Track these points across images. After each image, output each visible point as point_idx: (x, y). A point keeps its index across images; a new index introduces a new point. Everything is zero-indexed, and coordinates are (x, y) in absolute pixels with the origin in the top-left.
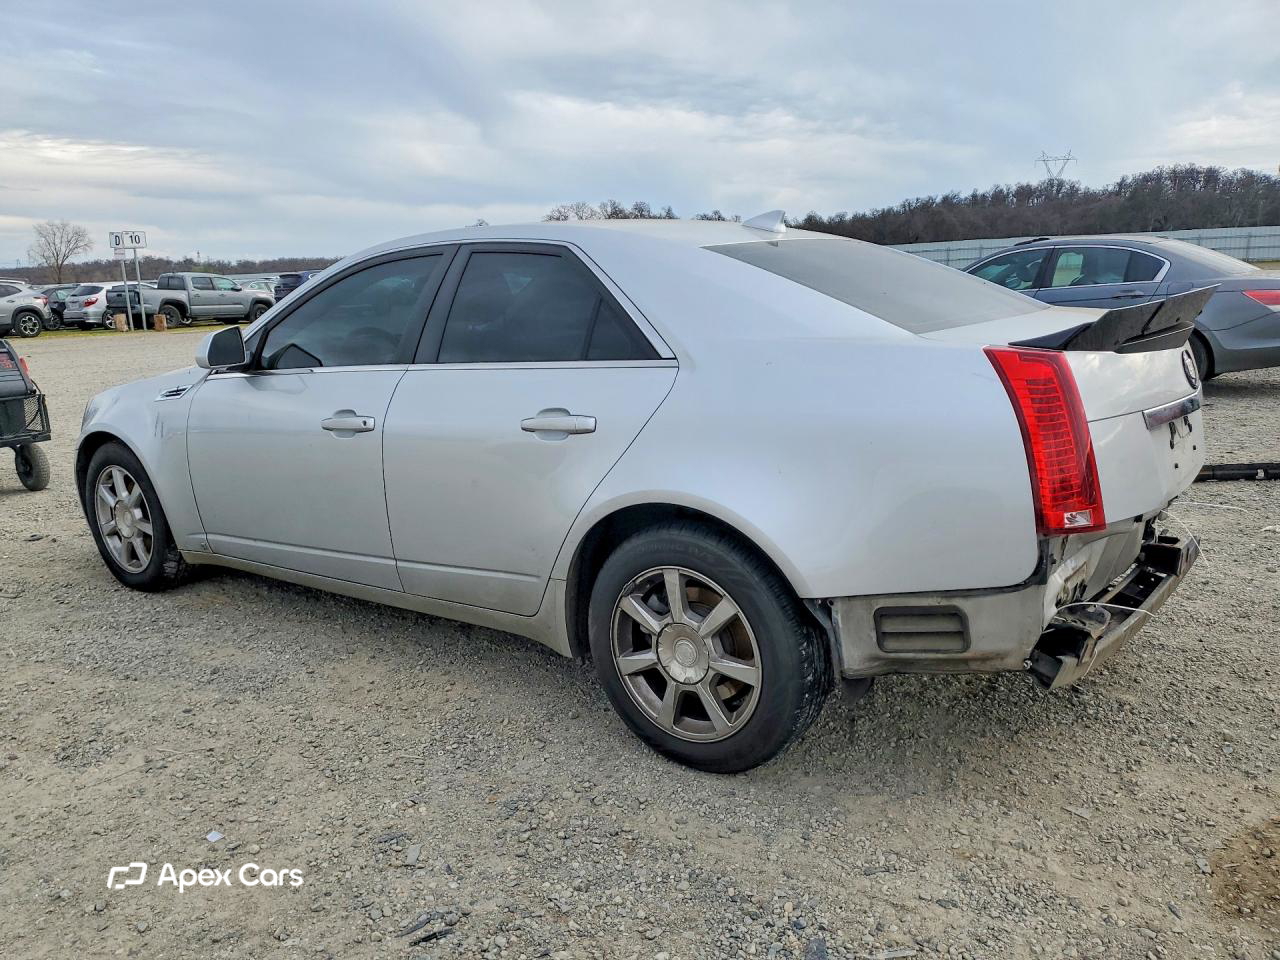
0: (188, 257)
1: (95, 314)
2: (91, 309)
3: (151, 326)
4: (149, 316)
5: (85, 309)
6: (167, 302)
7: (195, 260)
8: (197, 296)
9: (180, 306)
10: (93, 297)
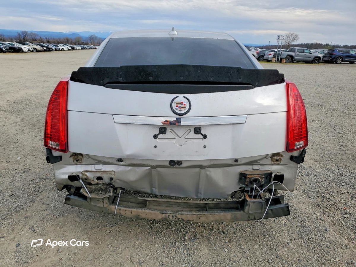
0: (328, 43)
1: (271, 57)
2: (270, 56)
3: (281, 62)
4: (281, 59)
5: (269, 56)
6: (288, 55)
7: (330, 44)
8: (298, 54)
9: (292, 57)
10: (271, 53)
